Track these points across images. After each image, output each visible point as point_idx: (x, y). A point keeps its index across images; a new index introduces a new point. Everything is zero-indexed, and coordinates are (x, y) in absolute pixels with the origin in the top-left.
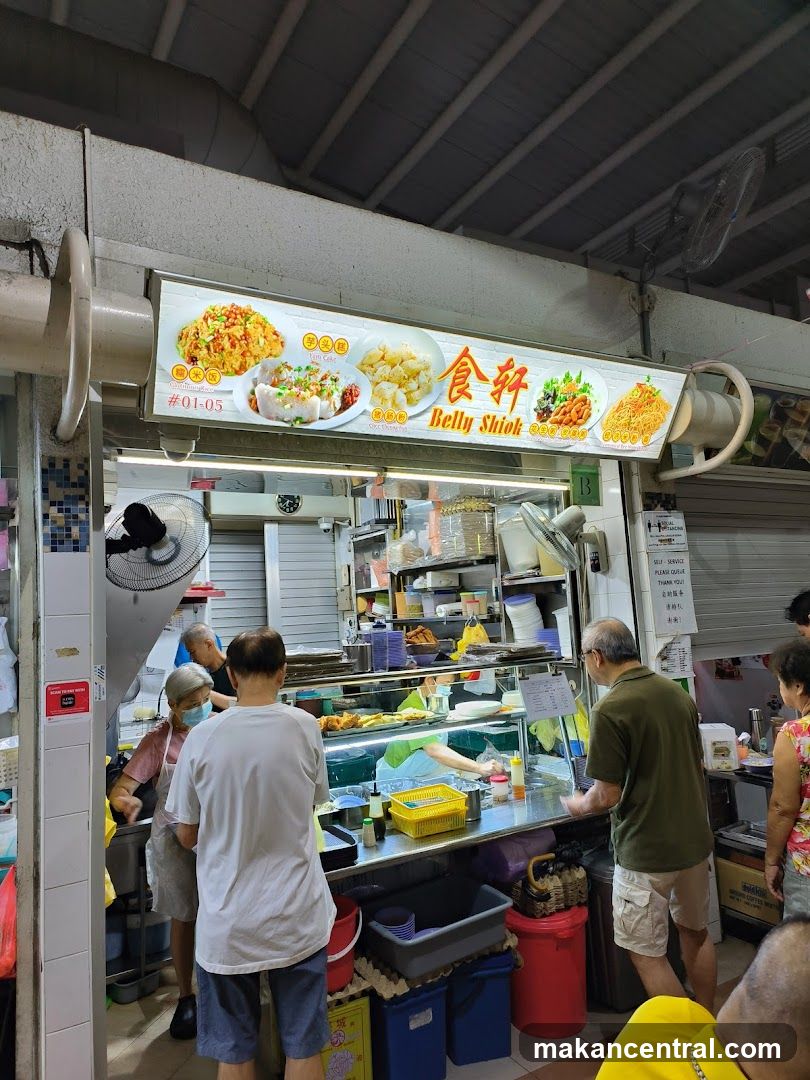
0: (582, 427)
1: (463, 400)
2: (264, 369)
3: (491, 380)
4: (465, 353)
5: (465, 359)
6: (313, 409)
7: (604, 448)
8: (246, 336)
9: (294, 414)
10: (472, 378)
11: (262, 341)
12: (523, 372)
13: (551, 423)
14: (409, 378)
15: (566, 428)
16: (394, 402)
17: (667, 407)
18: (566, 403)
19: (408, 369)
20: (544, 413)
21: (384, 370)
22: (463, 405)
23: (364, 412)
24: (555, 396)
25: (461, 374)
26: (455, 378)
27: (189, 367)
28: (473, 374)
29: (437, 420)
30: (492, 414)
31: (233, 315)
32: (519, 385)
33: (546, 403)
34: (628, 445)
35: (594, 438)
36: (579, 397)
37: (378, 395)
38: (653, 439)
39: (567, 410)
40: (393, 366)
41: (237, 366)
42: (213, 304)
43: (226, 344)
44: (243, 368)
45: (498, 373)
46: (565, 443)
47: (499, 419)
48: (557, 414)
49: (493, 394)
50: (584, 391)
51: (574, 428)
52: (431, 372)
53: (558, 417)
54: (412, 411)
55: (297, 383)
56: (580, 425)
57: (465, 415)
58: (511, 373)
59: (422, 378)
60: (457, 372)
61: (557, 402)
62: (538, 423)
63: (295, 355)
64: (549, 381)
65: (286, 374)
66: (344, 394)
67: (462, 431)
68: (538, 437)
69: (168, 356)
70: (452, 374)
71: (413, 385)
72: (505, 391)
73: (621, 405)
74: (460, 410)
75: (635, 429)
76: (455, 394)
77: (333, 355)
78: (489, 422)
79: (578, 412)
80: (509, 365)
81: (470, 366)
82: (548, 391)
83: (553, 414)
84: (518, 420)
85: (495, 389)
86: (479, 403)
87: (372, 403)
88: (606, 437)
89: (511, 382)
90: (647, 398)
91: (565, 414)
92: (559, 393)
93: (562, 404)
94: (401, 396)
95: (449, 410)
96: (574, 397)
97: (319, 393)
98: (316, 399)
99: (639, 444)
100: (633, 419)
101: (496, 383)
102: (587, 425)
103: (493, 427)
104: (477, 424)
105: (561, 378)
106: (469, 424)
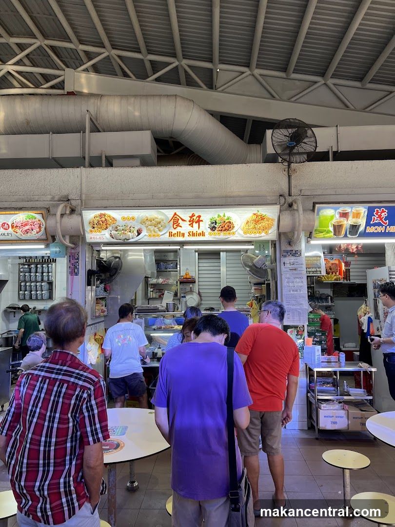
0: (231, 231)
1: (179, 228)
2: (113, 227)
3: (188, 221)
4: (175, 214)
5: (176, 216)
6: (129, 236)
7: (247, 238)
8: (106, 220)
9: (124, 238)
10: (180, 221)
11: (110, 220)
12: (199, 217)
13: (217, 231)
14: (157, 224)
15: (225, 232)
16: (154, 232)
17: (273, 220)
18: (221, 224)
19: (156, 222)
20: (213, 229)
21: (148, 223)
22: (179, 229)
23: (145, 235)
25: (176, 221)
26: (173, 222)
27: (93, 230)
28: (180, 219)
29: (171, 234)
30: (191, 231)
31: (101, 215)
32: (199, 221)
33: (213, 225)
34: (258, 235)
35: (239, 234)
36: (226, 221)
37: (149, 230)
38: (270, 232)
39: (223, 226)
40: (151, 221)
41: (105, 228)
42: (96, 214)
43: (101, 223)
44: (107, 228)
45: (189, 218)
46: (226, 237)
47: (195, 232)
49: (190, 225)
50: (228, 219)
51: (228, 232)
52: (164, 221)
53: (220, 229)
54: (161, 234)
55: (123, 230)
56: (230, 230)
57: (181, 233)
58: (195, 218)
59: (162, 223)
60: (174, 220)
61: (217, 224)
62: (212, 232)
63: (120, 223)
64: (211, 218)
65: (119, 228)
66: (137, 231)
67: (181, 237)
68: (213, 236)
69: (88, 228)
70: (172, 220)
71: (160, 226)
72: (194, 223)
73: (248, 222)
74: (179, 231)
75: (259, 229)
76: (175, 227)
77: (131, 221)
78: (191, 234)
79: (228, 226)
80: (193, 215)
81: (178, 217)
82: (212, 221)
83: (217, 228)
84: (203, 232)
85: (190, 223)
86: (185, 228)
87: (147, 232)
88: (245, 233)
89: (196, 220)
90: (260, 219)
92: (217, 221)
94: (156, 229)
95: (174, 231)
96: (225, 222)
97: (130, 232)
98: (129, 233)
99: (263, 234)
100: (256, 226)
101: (190, 221)
102: (234, 230)
103: (193, 235)
104: (187, 235)
105: (216, 216)
106: (183, 235)
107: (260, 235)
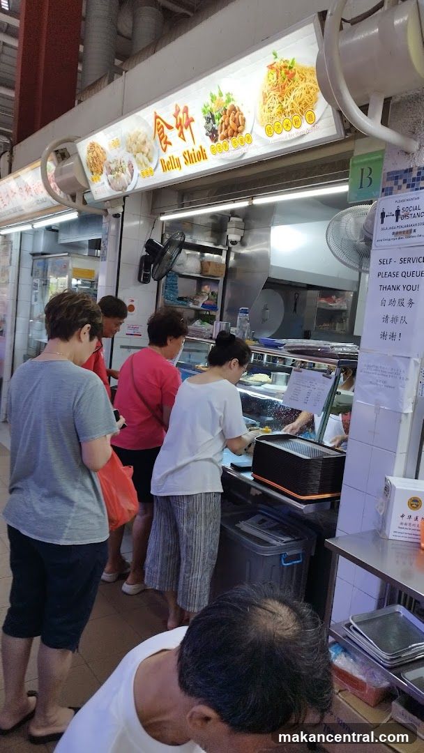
0: (244, 133)
1: (169, 147)
3: (175, 126)
4: (156, 116)
5: (158, 120)
6: (124, 180)
8: (97, 154)
9: (121, 186)
10: (166, 131)
11: (101, 155)
12: (186, 110)
13: (221, 140)
14: (144, 146)
15: (234, 139)
16: (145, 164)
18: (222, 118)
19: (140, 143)
20: (213, 135)
21: (134, 147)
23: (139, 175)
24: (213, 116)
25: (161, 132)
26: (159, 135)
27: (93, 176)
28: (165, 128)
29: (164, 166)
30: (186, 151)
31: (92, 148)
32: (190, 121)
33: (211, 126)
35: (259, 138)
36: (228, 108)
37: (139, 162)
39: (226, 123)
40: (136, 142)
41: (100, 170)
42: (87, 146)
43: (96, 162)
44: (102, 170)
46: (239, 152)
47: (191, 152)
48: (221, 131)
49: (180, 136)
50: (230, 101)
51: (239, 137)
52: (149, 138)
53: (224, 133)
54: (153, 166)
55: (116, 170)
56: (241, 132)
58: (181, 115)
59: (148, 143)
60: (158, 130)
61: (217, 121)
62: (213, 144)
64: (203, 107)
65: (111, 167)
67: (178, 169)
68: (219, 156)
69: (89, 174)
70: (157, 133)
71: (147, 150)
72: (184, 130)
73: (265, 97)
74: (171, 156)
75: (292, 112)
76: (163, 146)
78: (187, 156)
79: (234, 122)
80: (177, 110)
81: (162, 123)
82: (206, 115)
83: (219, 132)
84: (201, 147)
85: (179, 132)
86: (178, 147)
87: (138, 168)
88: (269, 132)
89: (184, 122)
91: (226, 128)
92: (215, 114)
93: (220, 121)
94: (145, 159)
95: (166, 158)
96: (226, 111)
97: (123, 172)
98: (123, 175)
99: (305, 126)
100: (284, 104)
101: (177, 127)
102: (247, 130)
103: (191, 159)
104: (182, 160)
105: (209, 100)
106: (179, 164)
107: (300, 131)
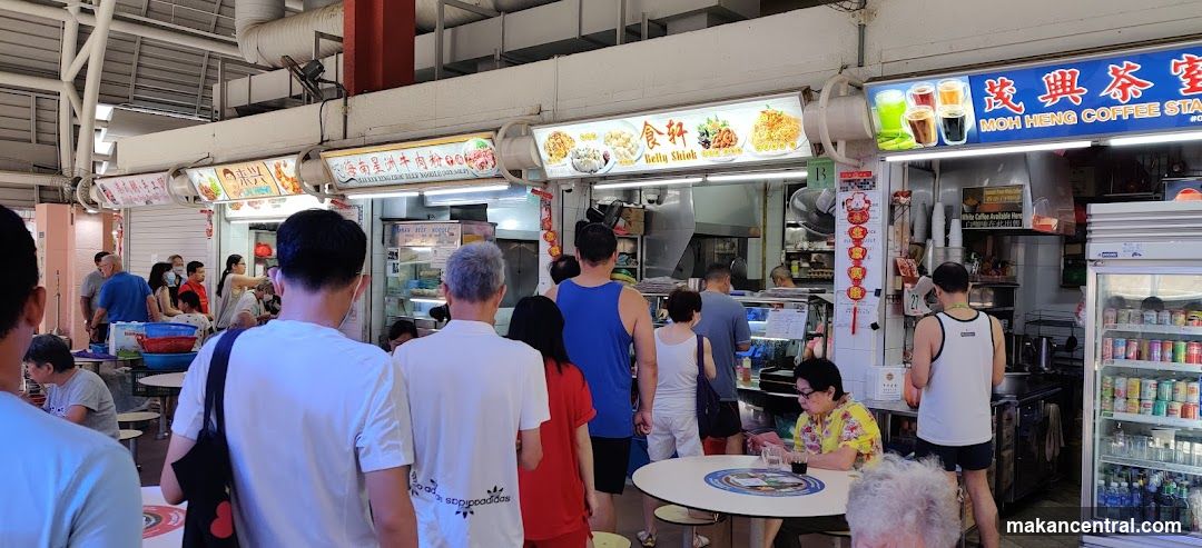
0: (736, 147)
1: (656, 146)
2: (573, 153)
3: (666, 133)
4: (646, 124)
5: (647, 127)
6: (595, 165)
7: (763, 156)
8: (563, 142)
9: (590, 169)
10: (656, 135)
11: (568, 142)
12: (680, 125)
13: (713, 148)
14: (627, 142)
15: (726, 149)
16: (625, 155)
17: (796, 121)
18: (716, 135)
19: (624, 139)
20: (706, 144)
21: (614, 141)
22: (658, 149)
23: (615, 163)
24: (707, 132)
25: (650, 135)
26: (647, 137)
27: (552, 158)
28: (655, 132)
29: (648, 159)
30: (675, 150)
31: (557, 135)
32: (682, 133)
33: (704, 138)
34: (779, 151)
35: (750, 151)
36: (723, 129)
37: (618, 153)
38: (798, 143)
39: (720, 138)
40: (618, 139)
41: (564, 154)
42: (550, 133)
43: (558, 146)
44: (566, 154)
45: (667, 129)
46: (729, 158)
47: (680, 152)
48: (714, 143)
49: (670, 140)
50: (724, 126)
51: (731, 148)
52: (634, 137)
53: (716, 144)
54: (635, 158)
55: (586, 156)
56: (733, 145)
57: (661, 154)
58: (674, 127)
59: (633, 141)
60: (647, 134)
61: (711, 136)
62: (705, 150)
63: (581, 145)
64: (699, 125)
65: (580, 153)
66: (604, 156)
67: (664, 163)
68: (710, 158)
69: (544, 156)
70: (645, 135)
71: (630, 145)
72: (676, 137)
73: (757, 128)
74: (658, 152)
75: (779, 140)
76: (651, 145)
77: (594, 141)
78: (676, 155)
79: (728, 138)
80: (671, 125)
81: (651, 129)
82: (701, 131)
83: (712, 143)
84: (692, 150)
85: (670, 137)
86: (666, 146)
87: (616, 158)
88: (759, 149)
89: (677, 131)
90: (775, 121)
91: (719, 141)
92: (709, 131)
93: (714, 136)
94: (627, 152)
95: (652, 153)
96: (720, 130)
97: (595, 158)
98: (594, 160)
99: (789, 148)
100: (772, 134)
101: (669, 134)
102: (739, 145)
103: (679, 157)
104: (670, 157)
105: (705, 122)
106: (665, 159)
107: (784, 151)
